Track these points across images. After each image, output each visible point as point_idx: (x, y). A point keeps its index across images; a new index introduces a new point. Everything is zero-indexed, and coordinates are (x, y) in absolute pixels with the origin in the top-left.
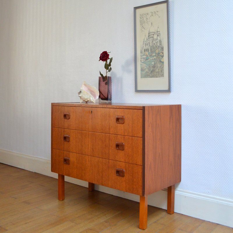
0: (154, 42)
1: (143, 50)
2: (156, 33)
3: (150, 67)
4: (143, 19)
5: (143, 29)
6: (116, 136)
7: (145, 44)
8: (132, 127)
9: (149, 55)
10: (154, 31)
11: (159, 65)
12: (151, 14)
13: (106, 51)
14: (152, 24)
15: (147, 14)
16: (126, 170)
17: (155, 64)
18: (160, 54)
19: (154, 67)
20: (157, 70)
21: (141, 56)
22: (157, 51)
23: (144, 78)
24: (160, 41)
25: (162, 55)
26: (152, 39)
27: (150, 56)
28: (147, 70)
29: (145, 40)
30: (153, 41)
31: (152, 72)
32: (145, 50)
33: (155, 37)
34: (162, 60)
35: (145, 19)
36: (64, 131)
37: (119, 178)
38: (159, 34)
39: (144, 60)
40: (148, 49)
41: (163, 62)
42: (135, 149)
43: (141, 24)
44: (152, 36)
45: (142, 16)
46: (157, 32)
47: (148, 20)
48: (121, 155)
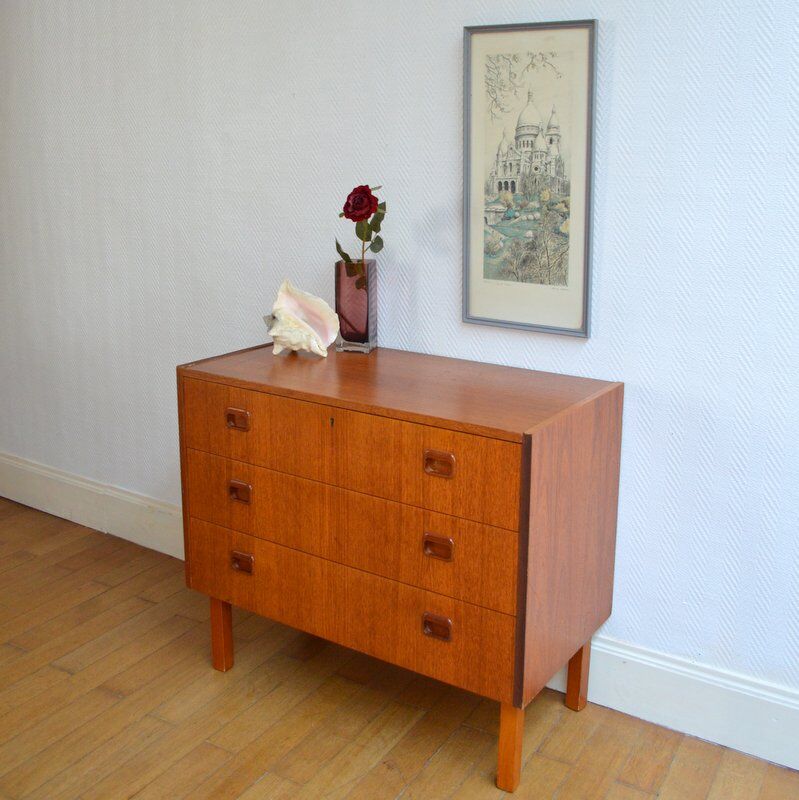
0: (537, 162)
1: (496, 184)
2: (545, 129)
3: (517, 244)
4: (499, 74)
5: (496, 111)
6: (424, 514)
7: (501, 164)
8: (484, 493)
9: (518, 205)
10: (536, 123)
11: (551, 245)
12: (527, 60)
13: (367, 186)
14: (530, 95)
15: (515, 57)
16: (457, 620)
17: (536, 238)
18: (557, 207)
19: (533, 246)
20: (544, 259)
21: (487, 204)
22: (546, 195)
23: (494, 278)
24: (559, 162)
25: (565, 210)
26: (530, 149)
27: (522, 207)
28: (506, 254)
29: (505, 149)
30: (531, 158)
31: (524, 261)
32: (500, 183)
33: (541, 143)
34: (562, 229)
35: (505, 75)
36: (230, 468)
37: (435, 644)
38: (554, 138)
39: (500, 220)
40: (513, 183)
41: (566, 236)
42: (493, 564)
43: (490, 91)
44: (530, 139)
45: (493, 61)
46: (549, 128)
47: (516, 81)
48: (440, 574)
